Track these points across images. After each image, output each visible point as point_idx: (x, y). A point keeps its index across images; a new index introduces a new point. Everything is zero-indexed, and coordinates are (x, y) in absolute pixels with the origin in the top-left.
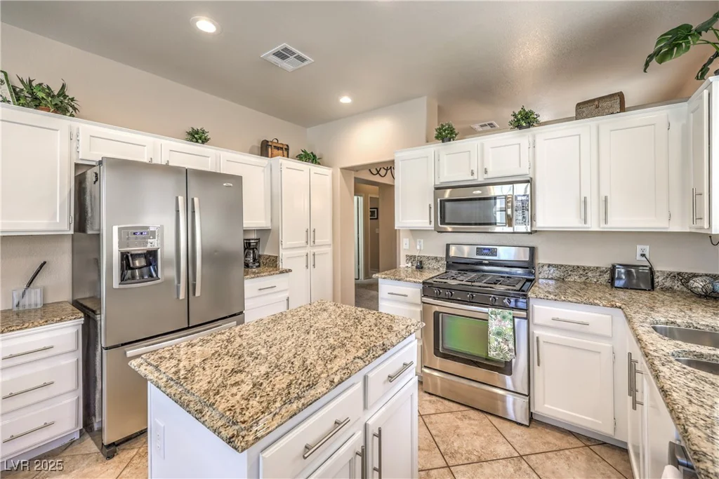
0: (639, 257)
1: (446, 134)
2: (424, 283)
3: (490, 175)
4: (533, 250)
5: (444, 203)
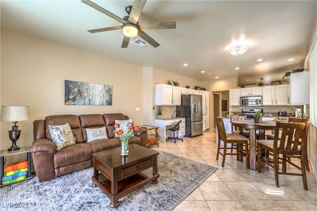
0: (284, 111)
1: (242, 86)
3: (253, 95)
4: (262, 109)
5: (242, 100)
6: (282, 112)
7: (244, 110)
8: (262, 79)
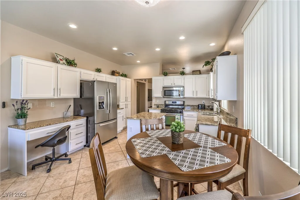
0: (203, 103)
1: (165, 74)
2: (161, 109)
3: (175, 85)
4: (184, 102)
5: (165, 91)
6: (201, 105)
7: (167, 103)
8: (184, 68)
